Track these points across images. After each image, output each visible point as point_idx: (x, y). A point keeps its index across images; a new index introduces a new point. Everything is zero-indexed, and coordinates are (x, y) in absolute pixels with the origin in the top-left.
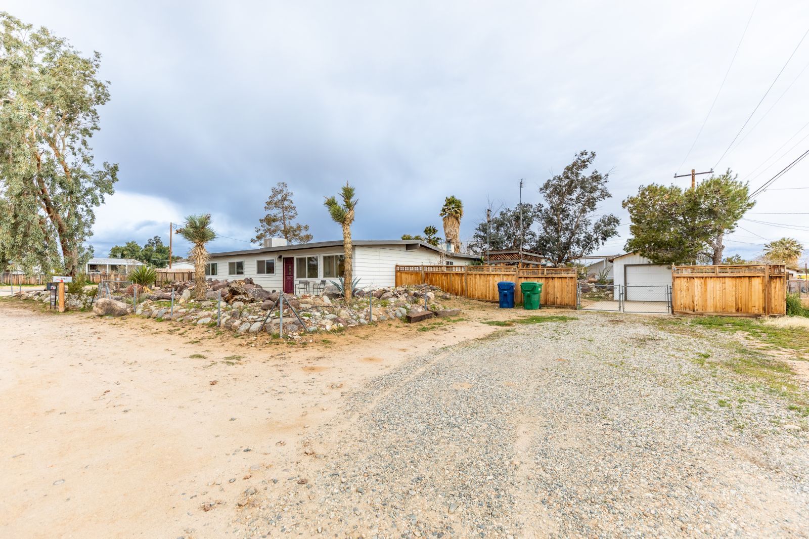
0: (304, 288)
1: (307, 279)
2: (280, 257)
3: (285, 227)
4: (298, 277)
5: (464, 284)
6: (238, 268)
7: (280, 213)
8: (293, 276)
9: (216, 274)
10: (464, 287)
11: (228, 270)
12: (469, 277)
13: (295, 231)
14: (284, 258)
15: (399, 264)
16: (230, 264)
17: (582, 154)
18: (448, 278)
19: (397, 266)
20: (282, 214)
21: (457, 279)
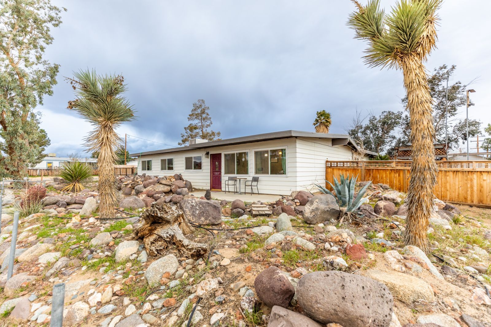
0: (234, 185)
1: (235, 175)
2: (207, 154)
3: (203, 133)
4: (226, 173)
6: (169, 165)
7: (199, 123)
8: (220, 172)
9: (151, 170)
11: (160, 166)
13: (211, 136)
14: (211, 155)
15: (329, 160)
16: (162, 160)
17: (441, 68)
19: (327, 162)
20: (200, 124)
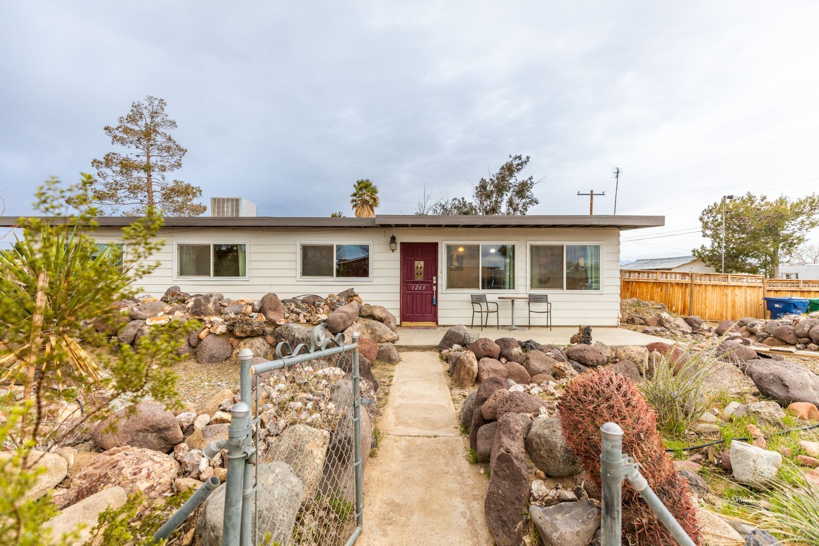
1: (480, 291)
2: (393, 239)
5: (688, 298)
10: (688, 303)
12: (696, 289)
14: (402, 243)
16: (183, 248)
18: (664, 290)
21: (678, 291)
